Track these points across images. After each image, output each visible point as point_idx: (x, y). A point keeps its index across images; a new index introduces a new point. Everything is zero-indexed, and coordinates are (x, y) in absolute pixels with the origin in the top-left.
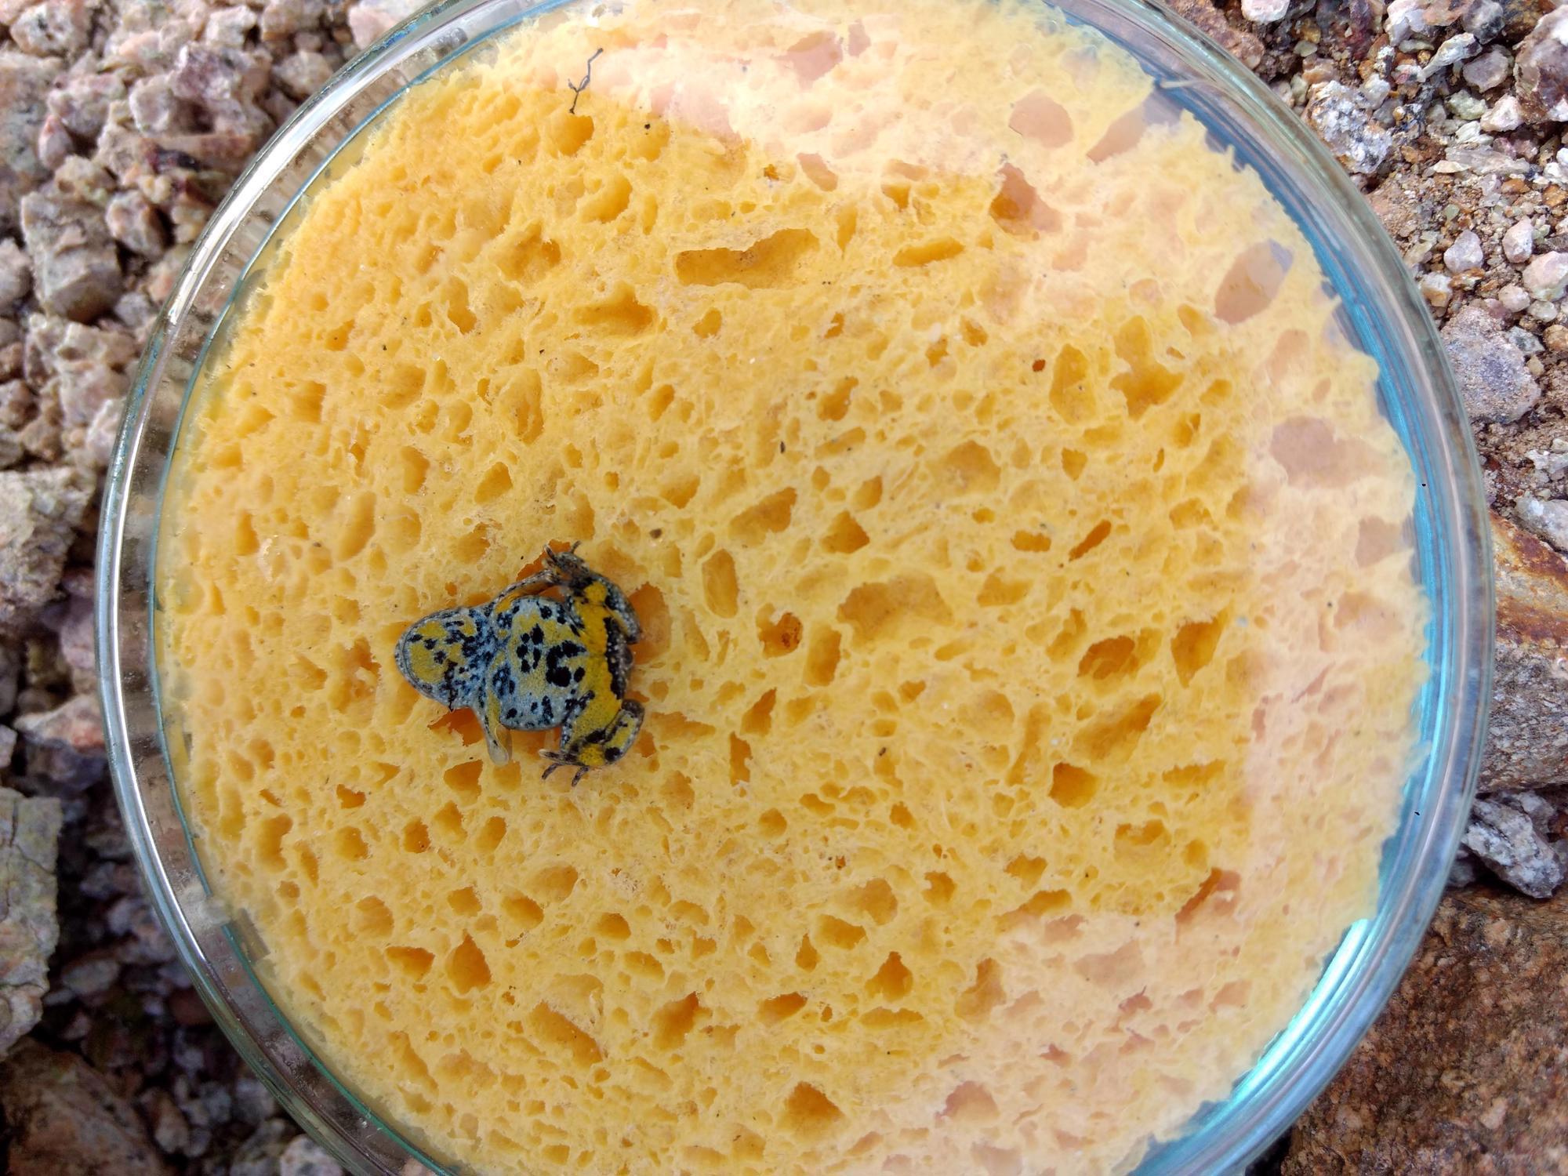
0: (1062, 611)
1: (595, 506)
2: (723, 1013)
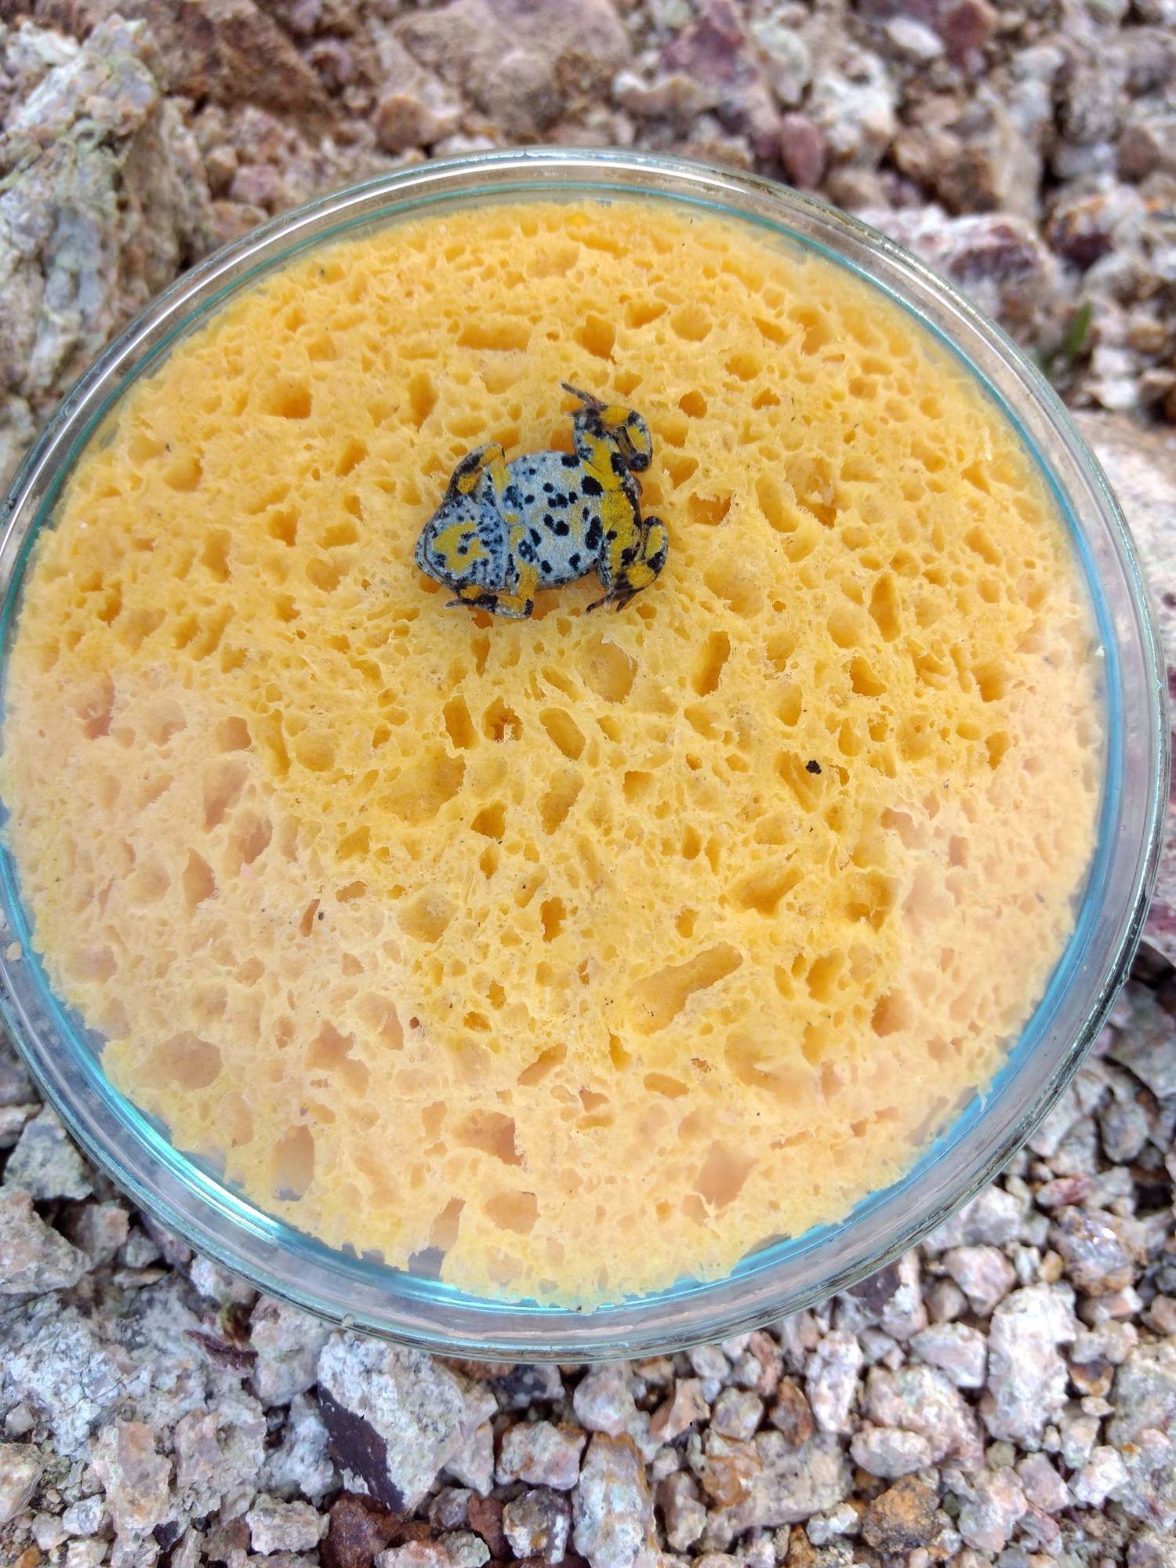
0: (304, 855)
1: (697, 737)
2: (392, 429)
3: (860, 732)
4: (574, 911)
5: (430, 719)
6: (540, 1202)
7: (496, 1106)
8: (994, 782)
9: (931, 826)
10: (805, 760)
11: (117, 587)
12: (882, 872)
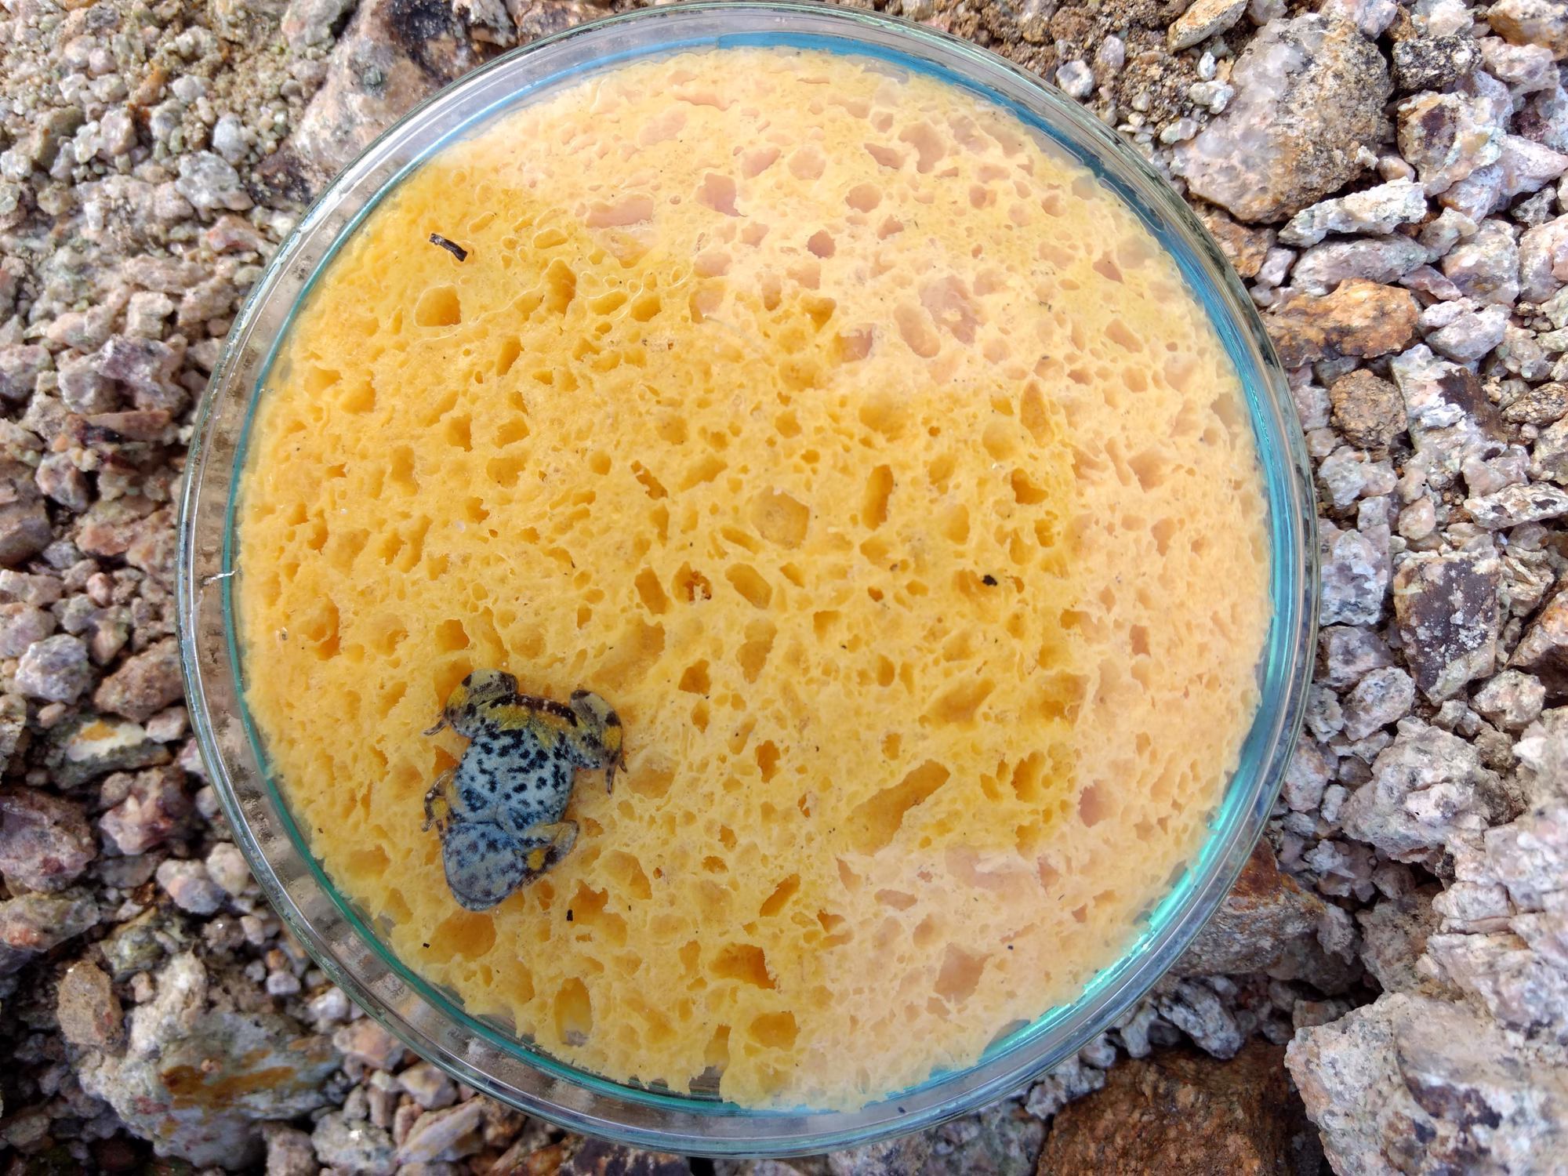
3: (1029, 539)
4: (787, 750)
5: (624, 592)
6: (798, 1020)
7: (743, 939)
8: (1165, 568)
9: (1109, 619)
10: (981, 575)
11: (320, 514)
12: (1070, 670)
